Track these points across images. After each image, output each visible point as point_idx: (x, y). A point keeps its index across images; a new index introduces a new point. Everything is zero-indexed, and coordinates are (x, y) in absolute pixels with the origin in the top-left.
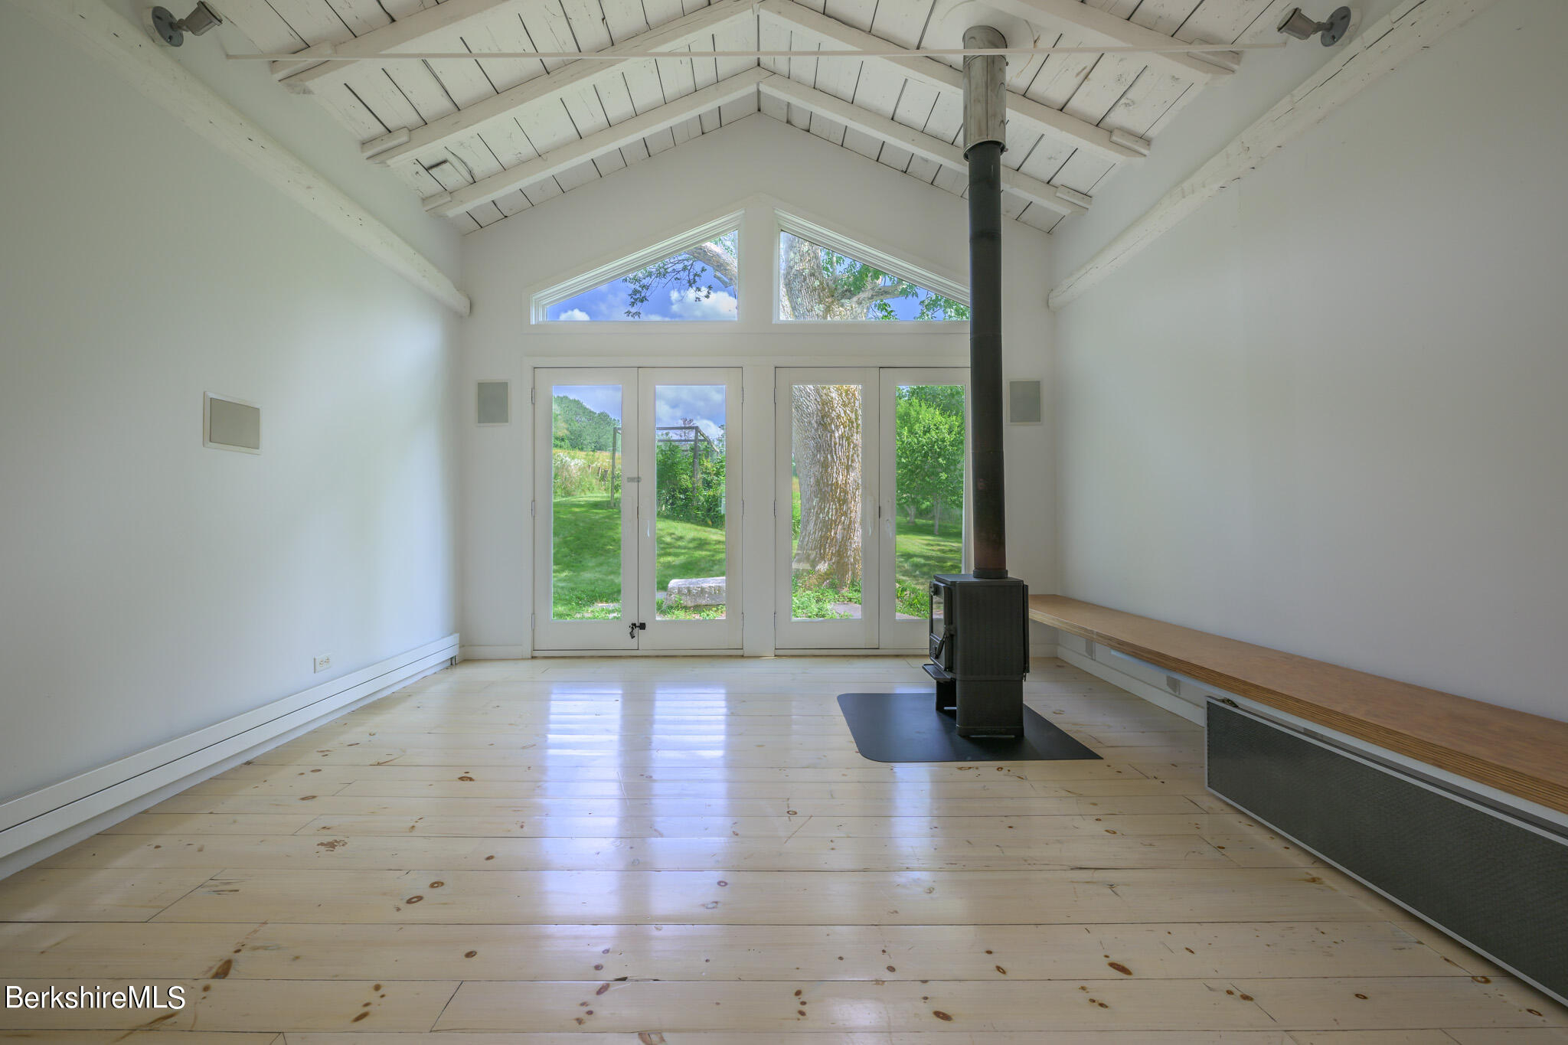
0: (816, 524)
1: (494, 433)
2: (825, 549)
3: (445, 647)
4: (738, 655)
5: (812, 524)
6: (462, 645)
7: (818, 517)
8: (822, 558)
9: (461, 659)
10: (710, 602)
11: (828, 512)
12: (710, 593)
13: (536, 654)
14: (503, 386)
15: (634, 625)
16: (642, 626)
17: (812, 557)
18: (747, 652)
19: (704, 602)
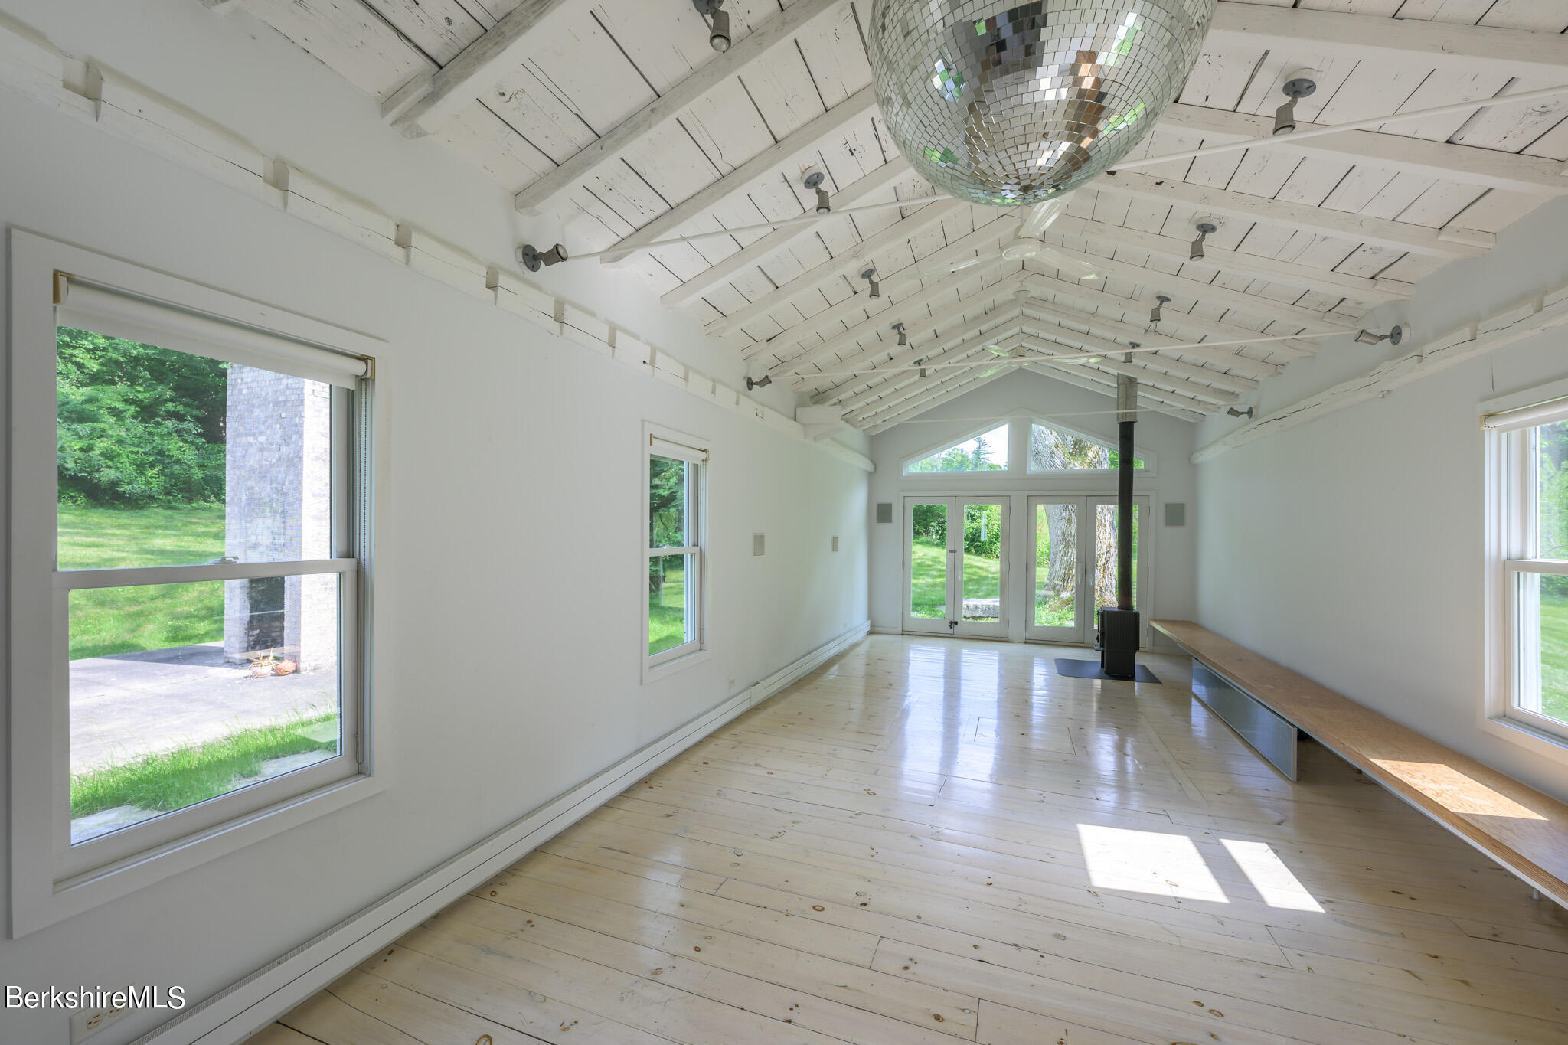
0: (1061, 564)
1: (885, 527)
2: (1067, 582)
3: (866, 627)
4: (1006, 640)
5: (1058, 564)
6: (872, 626)
7: (1062, 559)
8: (1065, 589)
9: (870, 633)
10: (982, 615)
11: (1071, 556)
12: (982, 609)
13: (904, 632)
14: (890, 505)
15: (952, 622)
16: (956, 623)
17: (1057, 587)
18: (1010, 639)
19: (978, 615)
